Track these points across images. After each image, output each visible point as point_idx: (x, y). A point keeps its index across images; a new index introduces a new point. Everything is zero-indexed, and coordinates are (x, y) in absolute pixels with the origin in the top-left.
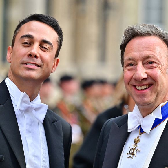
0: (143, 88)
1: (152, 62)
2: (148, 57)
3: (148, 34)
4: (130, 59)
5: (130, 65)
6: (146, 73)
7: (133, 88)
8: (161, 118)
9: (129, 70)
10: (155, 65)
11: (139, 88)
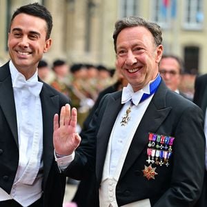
0: (134, 71)
1: (139, 49)
2: (136, 45)
3: (136, 25)
4: (121, 48)
5: (122, 52)
6: (136, 58)
7: (126, 72)
8: (149, 93)
9: (121, 56)
10: (143, 51)
11: (131, 71)
